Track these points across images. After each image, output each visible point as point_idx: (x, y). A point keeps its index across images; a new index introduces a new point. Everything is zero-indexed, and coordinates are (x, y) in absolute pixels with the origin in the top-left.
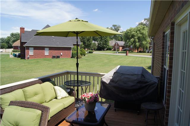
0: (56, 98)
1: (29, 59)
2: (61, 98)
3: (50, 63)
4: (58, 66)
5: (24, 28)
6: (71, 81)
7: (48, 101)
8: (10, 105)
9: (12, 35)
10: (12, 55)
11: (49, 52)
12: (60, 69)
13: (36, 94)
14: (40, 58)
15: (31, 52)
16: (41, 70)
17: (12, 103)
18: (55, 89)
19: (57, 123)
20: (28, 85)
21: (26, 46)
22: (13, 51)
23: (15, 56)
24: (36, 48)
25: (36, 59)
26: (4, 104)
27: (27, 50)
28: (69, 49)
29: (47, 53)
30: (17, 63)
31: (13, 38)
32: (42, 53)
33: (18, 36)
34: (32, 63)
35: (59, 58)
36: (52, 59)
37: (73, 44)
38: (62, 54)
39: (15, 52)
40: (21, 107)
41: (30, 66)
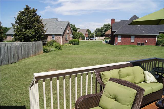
0: (145, 81)
1: (117, 45)
2: (150, 82)
3: (135, 49)
4: (143, 52)
5: (114, 20)
6: (159, 68)
7: (137, 83)
8: (109, 81)
9: (105, 25)
10: (104, 42)
11: (135, 40)
12: (145, 55)
13: (128, 75)
14: (126, 44)
15: (119, 40)
16: (127, 55)
17: (111, 79)
18: (145, 74)
19: (145, 104)
20: (122, 67)
21: (116, 35)
22: (105, 39)
23: (107, 42)
24: (123, 36)
25: (123, 45)
26: (104, 79)
27: (116, 38)
28: (154, 37)
29: (132, 40)
30: (108, 48)
31: (105, 28)
32: (128, 40)
33: (109, 26)
34: (119, 49)
35: (144, 45)
36: (137, 46)
37: (159, 32)
38: (146, 41)
39: (106, 39)
40: (119, 84)
41: (118, 51)
